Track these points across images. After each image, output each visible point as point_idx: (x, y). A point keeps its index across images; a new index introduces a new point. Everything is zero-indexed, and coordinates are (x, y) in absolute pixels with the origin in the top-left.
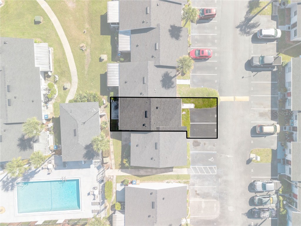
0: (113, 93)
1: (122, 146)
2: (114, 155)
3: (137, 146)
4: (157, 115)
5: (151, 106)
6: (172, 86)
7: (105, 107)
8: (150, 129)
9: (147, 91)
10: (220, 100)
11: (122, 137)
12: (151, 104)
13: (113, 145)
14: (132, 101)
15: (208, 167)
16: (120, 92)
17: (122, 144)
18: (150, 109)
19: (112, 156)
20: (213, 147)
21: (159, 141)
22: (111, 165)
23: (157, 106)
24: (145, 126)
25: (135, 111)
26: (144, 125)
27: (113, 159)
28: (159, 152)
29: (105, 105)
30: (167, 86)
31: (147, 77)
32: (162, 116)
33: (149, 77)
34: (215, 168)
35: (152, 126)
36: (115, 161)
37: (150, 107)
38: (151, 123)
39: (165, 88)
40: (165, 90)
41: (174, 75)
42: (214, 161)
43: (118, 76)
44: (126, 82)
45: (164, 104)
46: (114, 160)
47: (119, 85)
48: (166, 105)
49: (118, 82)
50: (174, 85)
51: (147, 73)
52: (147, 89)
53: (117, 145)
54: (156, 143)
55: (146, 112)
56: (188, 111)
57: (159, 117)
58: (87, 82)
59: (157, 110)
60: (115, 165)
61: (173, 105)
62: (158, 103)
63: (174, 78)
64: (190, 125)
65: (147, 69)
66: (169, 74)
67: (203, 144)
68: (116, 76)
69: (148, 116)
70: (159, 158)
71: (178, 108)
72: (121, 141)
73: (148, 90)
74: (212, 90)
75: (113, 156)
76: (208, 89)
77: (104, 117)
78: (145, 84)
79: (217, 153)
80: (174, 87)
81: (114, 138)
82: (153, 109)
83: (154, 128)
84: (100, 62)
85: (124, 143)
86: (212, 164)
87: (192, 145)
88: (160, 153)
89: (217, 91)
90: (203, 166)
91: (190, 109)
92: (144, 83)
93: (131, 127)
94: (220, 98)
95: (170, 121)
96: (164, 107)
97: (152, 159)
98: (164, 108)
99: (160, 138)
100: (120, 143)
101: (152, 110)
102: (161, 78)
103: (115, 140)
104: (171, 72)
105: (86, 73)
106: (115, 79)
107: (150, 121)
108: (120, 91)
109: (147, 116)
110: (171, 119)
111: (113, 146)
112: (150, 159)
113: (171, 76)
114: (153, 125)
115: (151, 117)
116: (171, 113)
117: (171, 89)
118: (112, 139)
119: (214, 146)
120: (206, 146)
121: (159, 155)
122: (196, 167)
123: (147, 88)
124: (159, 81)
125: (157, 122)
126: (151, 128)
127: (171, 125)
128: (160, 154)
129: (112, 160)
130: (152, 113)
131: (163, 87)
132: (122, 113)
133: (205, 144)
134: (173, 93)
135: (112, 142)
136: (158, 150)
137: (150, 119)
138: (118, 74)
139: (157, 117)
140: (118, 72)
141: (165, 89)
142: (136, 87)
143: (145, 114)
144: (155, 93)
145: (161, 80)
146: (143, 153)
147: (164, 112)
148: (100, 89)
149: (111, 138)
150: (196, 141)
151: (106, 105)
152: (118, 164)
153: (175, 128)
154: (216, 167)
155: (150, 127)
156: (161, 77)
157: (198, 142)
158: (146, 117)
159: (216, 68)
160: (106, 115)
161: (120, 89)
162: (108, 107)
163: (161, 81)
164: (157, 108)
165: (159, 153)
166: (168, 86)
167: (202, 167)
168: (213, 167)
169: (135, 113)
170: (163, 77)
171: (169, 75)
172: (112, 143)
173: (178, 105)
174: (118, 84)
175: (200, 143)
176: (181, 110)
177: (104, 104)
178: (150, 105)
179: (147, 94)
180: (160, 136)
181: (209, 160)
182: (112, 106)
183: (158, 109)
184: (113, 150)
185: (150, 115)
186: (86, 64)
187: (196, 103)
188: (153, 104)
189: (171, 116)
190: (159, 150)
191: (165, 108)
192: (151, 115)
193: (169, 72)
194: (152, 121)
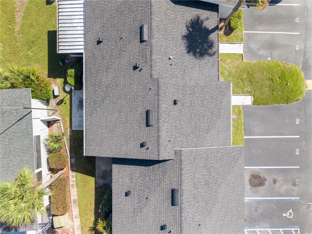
0: (73, 70)
1: (96, 189)
2: (79, 209)
3: (127, 194)
4: (176, 121)
5: (160, 97)
6: (210, 51)
7: (59, 104)
8: (159, 155)
9: (151, 60)
10: (307, 87)
11: (95, 169)
12: (161, 92)
13: (77, 186)
14: (113, 86)
15: (281, 230)
16: (86, 66)
17: (96, 183)
18: (158, 105)
19: (75, 211)
20: (293, 187)
21: (181, 185)
22: (72, 230)
23: (175, 99)
24: (145, 148)
25: (120, 111)
26: (142, 145)
27: (76, 218)
28: (181, 213)
29: (58, 100)
30: (198, 50)
31: (151, 24)
32: (188, 122)
33: (154, 24)
34: (296, 231)
35: (163, 148)
36: (81, 221)
37: (158, 100)
38: (161, 141)
39: (194, 54)
40: (194, 60)
41: (213, 27)
42: (294, 217)
43: (82, 28)
44: (99, 42)
45: (191, 94)
46: (79, 219)
47: (85, 49)
48: (196, 97)
49: (82, 43)
50: (214, 50)
51: (151, 15)
52: (151, 56)
53: (86, 186)
54: (173, 191)
55: (147, 113)
56: (240, 112)
57: (181, 124)
58: (20, 48)
59: (176, 107)
60: (82, 229)
61: (212, 97)
62: (178, 89)
63: (214, 33)
64: (243, 141)
65: (151, 6)
66: (202, 23)
67: (272, 182)
68: (78, 28)
69: (152, 121)
70: (181, 227)
71: (223, 104)
72: (93, 179)
73: (154, 57)
74: (290, 66)
75: (77, 210)
76: (281, 65)
77: (55, 124)
78: (144, 43)
79: (300, 199)
80: (214, 53)
81: (77, 172)
82: (165, 104)
83: (169, 152)
84: (48, 6)
85: (101, 182)
86: (290, 223)
87: (248, 184)
88: (183, 215)
89: (300, 67)
90: (271, 227)
91: (244, 107)
92: (142, 41)
93: (111, 149)
94: (306, 83)
95: (206, 133)
96: (191, 101)
97: (163, 228)
98: (191, 103)
99: (183, 178)
100: (91, 181)
101: (163, 109)
102: (184, 32)
103: (80, 175)
104: (207, 19)
105: (17, 29)
106: (76, 36)
107: (159, 135)
108: (86, 62)
109: (151, 123)
110: (208, 131)
111: (76, 189)
112: (159, 228)
113: (208, 27)
114: (165, 146)
115: (160, 125)
116: (207, 116)
117: (207, 58)
118: (74, 174)
119: (294, 185)
120: (277, 185)
121: (181, 220)
122: (257, 230)
123: (151, 52)
124: (180, 37)
125: (175, 138)
126: (161, 152)
127: (209, 145)
128: (183, 218)
129: (75, 220)
130: (163, 116)
131: (188, 52)
132: (91, 116)
133: (275, 181)
134: (212, 67)
135: (74, 179)
136: (177, 208)
137: (158, 131)
138: (82, 24)
139: (176, 126)
140: (82, 21)
141: (194, 57)
142: (124, 51)
143: (145, 117)
144: (170, 66)
145: (183, 34)
146: (141, 212)
147: (191, 114)
148: (47, 63)
149: (73, 170)
150: (257, 176)
151: (61, 98)
152: (88, 229)
153: (217, 152)
154: (299, 229)
155: (159, 150)
156: (185, 29)
157: (260, 177)
158: (148, 125)
159: (297, 20)
160: (61, 122)
161: (86, 60)
162: (64, 102)
163: (185, 36)
164: (175, 103)
165: (181, 216)
166: (200, 50)
167: (269, 230)
168: (292, 229)
169: (120, 115)
170: (188, 29)
171: (201, 25)
172: (74, 183)
173: (224, 95)
174: (82, 47)
175: (266, 180)
176: (230, 109)
177: (55, 97)
178: (158, 96)
179: (151, 66)
180: (183, 172)
181: (284, 215)
182: (74, 102)
183: (179, 104)
184: (76, 198)
185: (158, 119)
186: (17, 9)
187: (257, 94)
188: (165, 93)
189: (207, 122)
190: (181, 208)
191: (195, 103)
192: (161, 121)
193: (202, 17)
194: (163, 134)
